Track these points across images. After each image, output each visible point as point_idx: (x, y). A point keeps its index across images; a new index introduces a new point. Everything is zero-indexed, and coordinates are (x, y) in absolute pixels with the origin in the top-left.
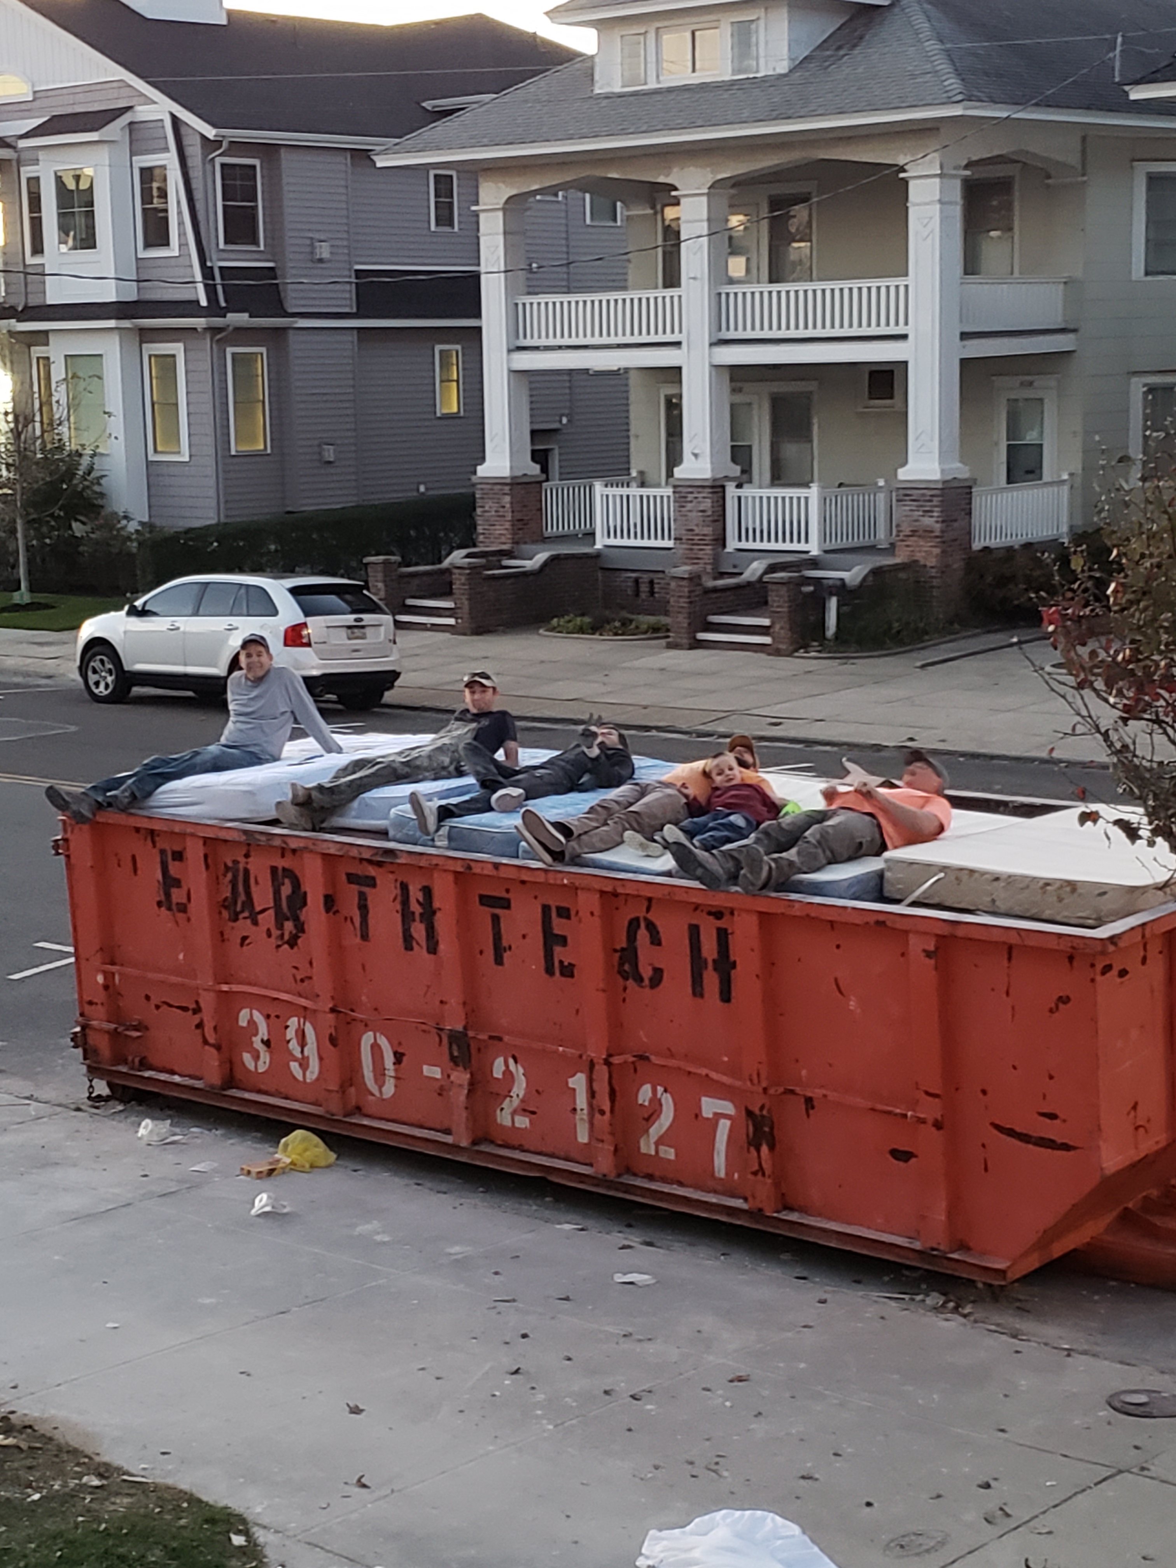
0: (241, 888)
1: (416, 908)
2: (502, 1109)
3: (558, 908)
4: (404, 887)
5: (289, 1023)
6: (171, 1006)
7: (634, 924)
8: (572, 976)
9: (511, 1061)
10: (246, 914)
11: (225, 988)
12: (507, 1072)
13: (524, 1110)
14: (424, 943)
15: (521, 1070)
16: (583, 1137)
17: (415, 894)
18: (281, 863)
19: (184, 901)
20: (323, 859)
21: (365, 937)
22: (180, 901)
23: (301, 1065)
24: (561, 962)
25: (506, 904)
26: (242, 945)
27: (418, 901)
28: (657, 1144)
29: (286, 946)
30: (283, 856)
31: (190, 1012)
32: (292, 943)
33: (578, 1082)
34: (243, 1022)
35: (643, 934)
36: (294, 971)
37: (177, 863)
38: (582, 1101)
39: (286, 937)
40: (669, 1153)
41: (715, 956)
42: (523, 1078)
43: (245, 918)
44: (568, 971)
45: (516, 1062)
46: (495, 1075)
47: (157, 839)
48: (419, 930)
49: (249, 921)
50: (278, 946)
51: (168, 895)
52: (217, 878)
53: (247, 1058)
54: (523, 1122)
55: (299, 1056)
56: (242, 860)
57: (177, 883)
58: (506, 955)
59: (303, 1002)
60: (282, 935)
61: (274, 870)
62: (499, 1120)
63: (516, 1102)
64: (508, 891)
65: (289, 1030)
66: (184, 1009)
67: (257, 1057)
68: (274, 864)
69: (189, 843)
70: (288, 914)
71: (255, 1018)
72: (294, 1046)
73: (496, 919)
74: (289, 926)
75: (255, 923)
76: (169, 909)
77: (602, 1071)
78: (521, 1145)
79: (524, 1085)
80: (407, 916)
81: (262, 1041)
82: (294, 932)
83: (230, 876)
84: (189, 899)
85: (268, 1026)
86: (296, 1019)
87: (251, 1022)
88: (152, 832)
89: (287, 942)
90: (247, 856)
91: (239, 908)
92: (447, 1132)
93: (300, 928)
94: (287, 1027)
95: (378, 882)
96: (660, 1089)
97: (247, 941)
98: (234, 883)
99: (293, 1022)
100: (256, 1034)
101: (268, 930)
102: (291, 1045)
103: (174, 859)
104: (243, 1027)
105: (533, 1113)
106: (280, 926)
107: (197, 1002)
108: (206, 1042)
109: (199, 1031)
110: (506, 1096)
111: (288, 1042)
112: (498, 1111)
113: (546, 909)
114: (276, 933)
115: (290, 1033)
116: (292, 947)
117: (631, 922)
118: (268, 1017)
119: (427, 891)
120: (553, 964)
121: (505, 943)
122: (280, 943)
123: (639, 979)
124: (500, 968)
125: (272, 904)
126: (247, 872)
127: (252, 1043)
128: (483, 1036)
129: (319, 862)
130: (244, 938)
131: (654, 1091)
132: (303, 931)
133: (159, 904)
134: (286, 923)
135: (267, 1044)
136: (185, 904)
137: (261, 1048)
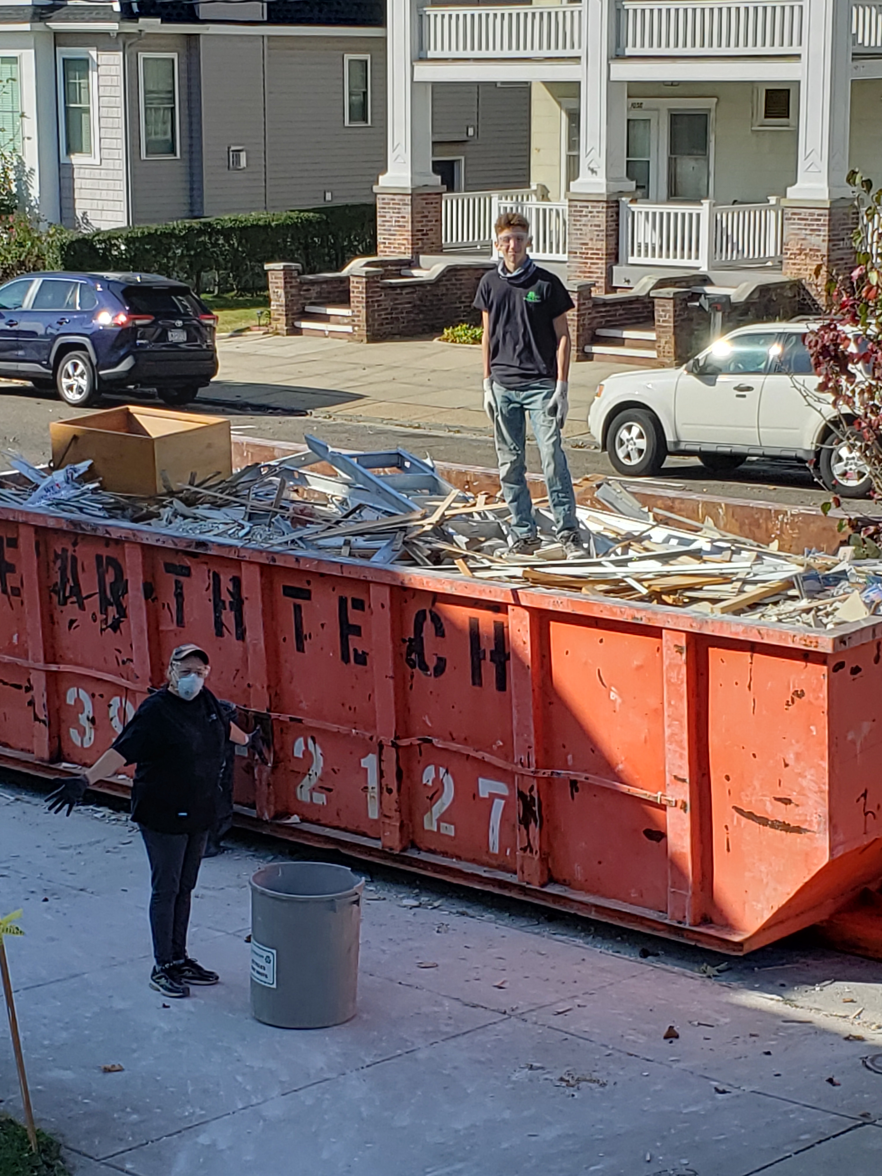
0: (69, 576)
1: (226, 597)
2: (302, 787)
3: (353, 600)
4: (216, 577)
5: (111, 703)
6: (5, 683)
7: (421, 616)
8: (364, 663)
9: (310, 742)
10: (74, 599)
11: (53, 668)
12: (307, 752)
13: (321, 787)
14: (233, 630)
15: (319, 751)
16: (373, 813)
17: (226, 584)
18: (105, 552)
19: (19, 586)
20: (143, 550)
21: (180, 622)
22: (14, 585)
24: (355, 650)
25: (307, 595)
26: (70, 628)
27: (228, 590)
28: (439, 821)
29: (109, 629)
30: (107, 545)
31: (24, 689)
32: (115, 627)
33: (370, 762)
34: (70, 700)
35: (428, 625)
36: (117, 653)
37: (11, 549)
38: (373, 781)
39: (110, 622)
40: (450, 830)
41: (493, 648)
42: (321, 758)
43: (72, 603)
44: (361, 659)
45: (315, 743)
46: (296, 755)
48: (228, 617)
49: (76, 605)
50: (102, 630)
51: (4, 580)
52: (48, 565)
53: (73, 733)
54: (320, 799)
56: (70, 549)
57: (12, 569)
58: (307, 643)
59: (123, 682)
60: (106, 620)
61: (99, 558)
62: (299, 797)
63: (314, 780)
64: (309, 583)
65: (112, 708)
66: (19, 687)
67: (82, 733)
68: (99, 553)
69: (23, 531)
70: (112, 600)
71: (81, 697)
72: (116, 723)
73: (298, 608)
74: (112, 611)
75: (82, 607)
76: (5, 592)
77: (390, 754)
78: (318, 820)
79: (321, 764)
80: (218, 605)
81: (88, 718)
82: (117, 616)
83: (59, 563)
84: (22, 585)
85: (93, 704)
86: (117, 699)
87: (78, 700)
89: (110, 626)
90: (75, 544)
91: (67, 594)
92: (253, 806)
93: (122, 612)
94: (110, 706)
95: (193, 571)
96: (442, 770)
97: (74, 625)
98: (63, 570)
99: (116, 701)
100: (82, 712)
101: (94, 614)
102: (113, 723)
103: (9, 546)
104: (70, 706)
105: (330, 790)
106: (104, 611)
107: (29, 681)
108: (36, 718)
109: (31, 708)
110: (305, 775)
111: (112, 719)
112: (298, 789)
113: (343, 601)
114: (100, 617)
115: (113, 712)
116: (115, 631)
117: (417, 615)
118: (93, 696)
119: (237, 581)
120: (348, 653)
121: (305, 632)
122: (104, 626)
123: (425, 668)
124: (301, 654)
125: (98, 591)
126: (74, 559)
127: (78, 720)
128: (285, 717)
129: (138, 551)
130: (72, 622)
131: (437, 772)
132: (125, 616)
134: (110, 608)
135: (92, 721)
136: (19, 589)
137: (87, 725)
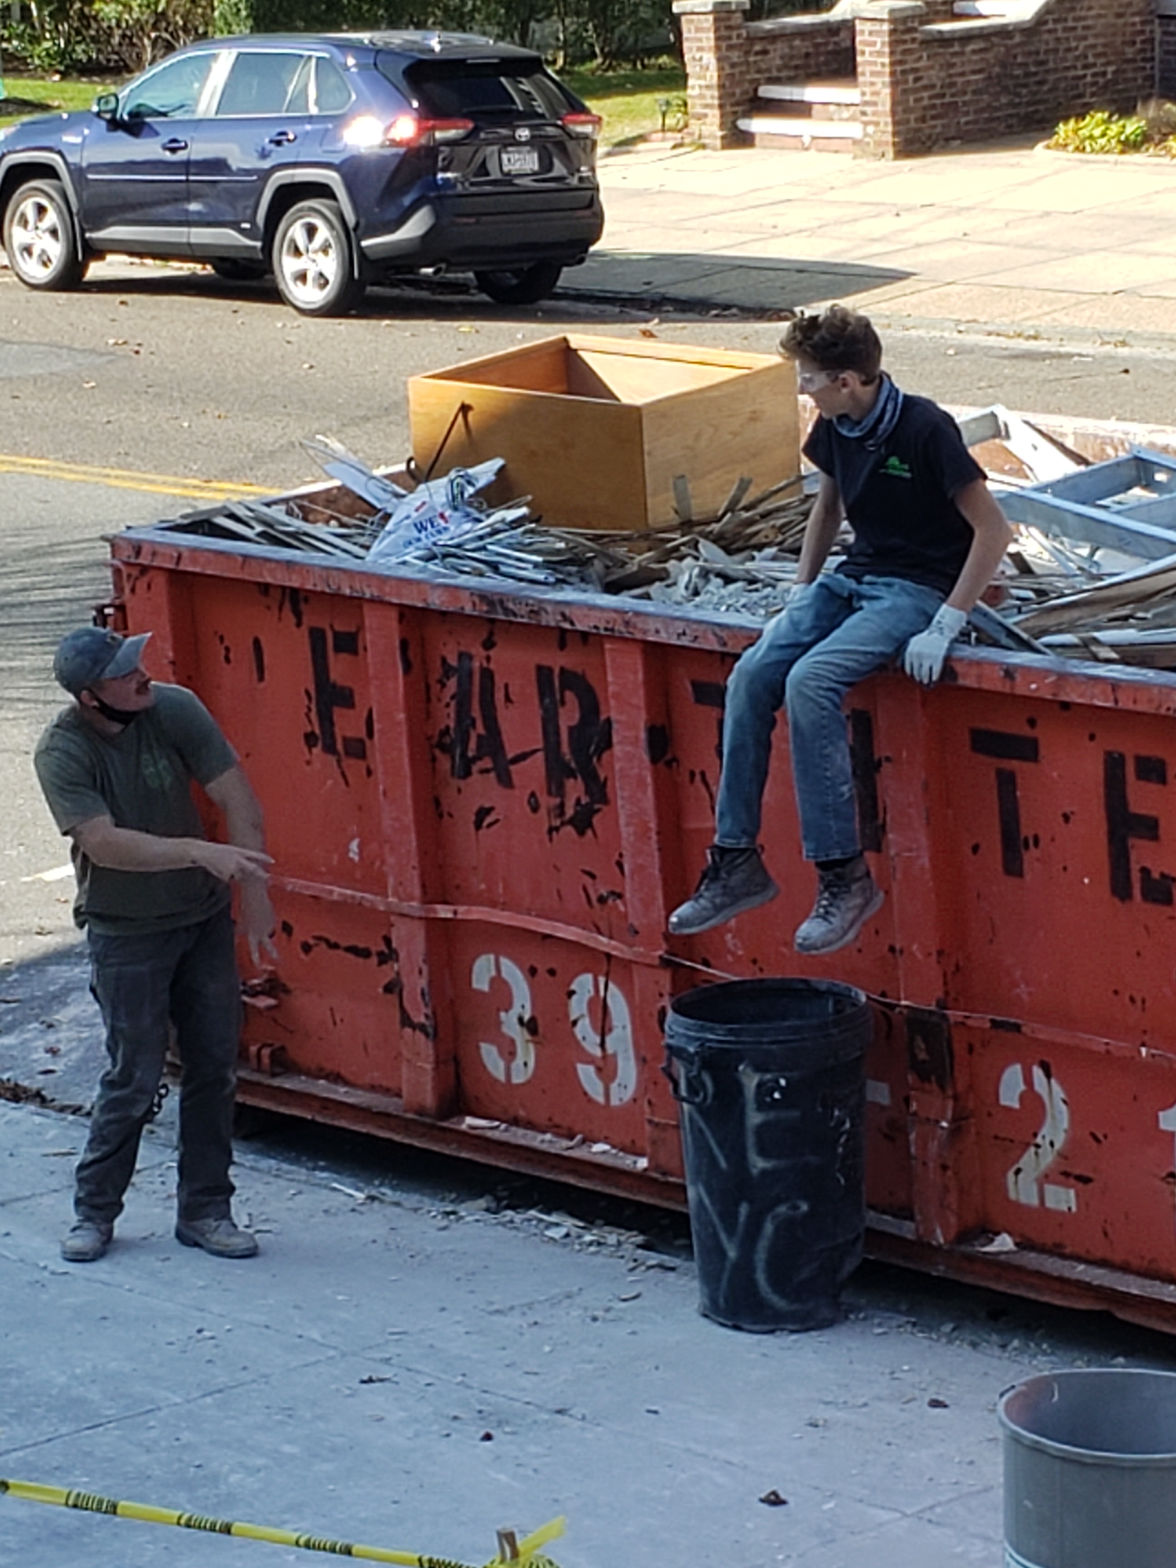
0: (476, 713)
2: (1018, 1171)
3: (1140, 760)
5: (573, 987)
6: (335, 946)
8: (1168, 900)
9: (1038, 1073)
10: (487, 763)
11: (444, 912)
12: (1030, 1097)
13: (1066, 1174)
15: (1058, 1092)
18: (557, 660)
19: (363, 734)
20: (644, 652)
22: (349, 734)
23: (599, 1070)
24: (1145, 871)
25: (1028, 750)
26: (478, 826)
29: (569, 829)
30: (562, 646)
31: (374, 960)
32: (582, 823)
34: (481, 981)
36: (588, 880)
37: (343, 656)
39: (570, 812)
42: (1064, 1107)
43: (484, 771)
44: (1160, 891)
45: (1048, 1075)
46: (1004, 1102)
47: (303, 606)
49: (492, 775)
50: (554, 831)
51: (327, 720)
52: (428, 687)
53: (489, 1053)
54: (1062, 1199)
55: (598, 1052)
56: (478, 651)
57: (346, 698)
58: (1030, 857)
59: (603, 943)
60: (561, 807)
61: (543, 673)
62: (1012, 1195)
63: (1048, 1158)
64: (1032, 723)
65: (575, 998)
66: (365, 953)
67: (509, 1052)
68: (546, 663)
69: (371, 618)
70: (573, 765)
71: (506, 974)
72: (585, 1031)
73: (1006, 780)
74: (575, 789)
75: (506, 781)
76: (330, 748)
78: (1059, 1246)
79: (1065, 1125)
81: (521, 1020)
82: (584, 800)
83: (452, 684)
84: (370, 733)
85: (532, 987)
86: (588, 978)
87: (498, 982)
88: (294, 593)
89: (571, 822)
90: (489, 644)
91: (470, 754)
92: (905, 1213)
93: (598, 792)
94: (571, 993)
97: (489, 820)
98: (462, 699)
99: (584, 984)
100: (508, 1009)
101: (533, 795)
102: (578, 1031)
103: (338, 649)
104: (480, 993)
105: (1086, 1180)
106: (556, 787)
107: (387, 940)
108: (406, 1021)
109: (394, 998)
110: (1027, 1145)
111: (575, 1023)
112: (1011, 1175)
113: (1113, 763)
114: (547, 802)
115: (578, 1007)
116: (581, 833)
118: (532, 972)
119: (861, 722)
120: (1128, 878)
121: (1026, 831)
122: (557, 823)
124: (1013, 881)
125: (540, 745)
126: (488, 675)
127: (499, 1023)
128: (981, 1020)
129: (636, 660)
130: (483, 813)
132: (605, 800)
133: (310, 739)
134: (570, 783)
135: (531, 1026)
136: (361, 741)
137: (519, 1035)
